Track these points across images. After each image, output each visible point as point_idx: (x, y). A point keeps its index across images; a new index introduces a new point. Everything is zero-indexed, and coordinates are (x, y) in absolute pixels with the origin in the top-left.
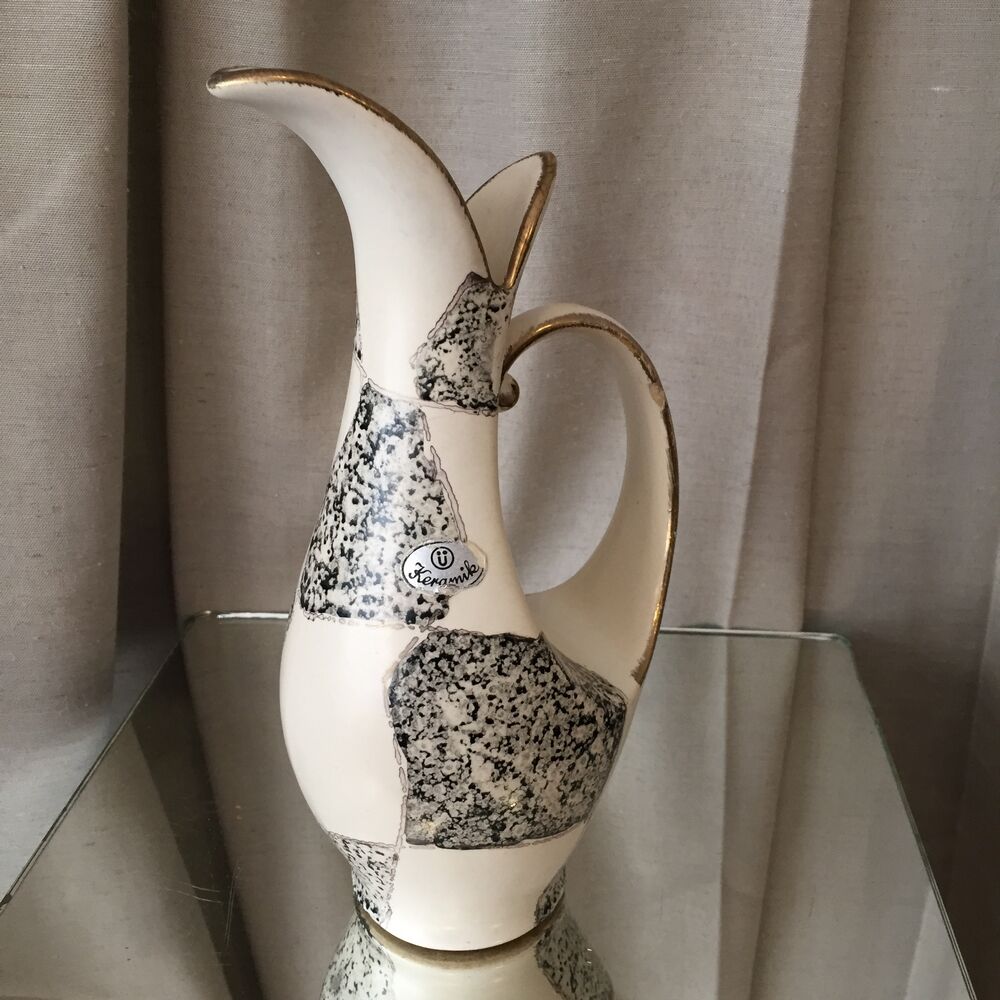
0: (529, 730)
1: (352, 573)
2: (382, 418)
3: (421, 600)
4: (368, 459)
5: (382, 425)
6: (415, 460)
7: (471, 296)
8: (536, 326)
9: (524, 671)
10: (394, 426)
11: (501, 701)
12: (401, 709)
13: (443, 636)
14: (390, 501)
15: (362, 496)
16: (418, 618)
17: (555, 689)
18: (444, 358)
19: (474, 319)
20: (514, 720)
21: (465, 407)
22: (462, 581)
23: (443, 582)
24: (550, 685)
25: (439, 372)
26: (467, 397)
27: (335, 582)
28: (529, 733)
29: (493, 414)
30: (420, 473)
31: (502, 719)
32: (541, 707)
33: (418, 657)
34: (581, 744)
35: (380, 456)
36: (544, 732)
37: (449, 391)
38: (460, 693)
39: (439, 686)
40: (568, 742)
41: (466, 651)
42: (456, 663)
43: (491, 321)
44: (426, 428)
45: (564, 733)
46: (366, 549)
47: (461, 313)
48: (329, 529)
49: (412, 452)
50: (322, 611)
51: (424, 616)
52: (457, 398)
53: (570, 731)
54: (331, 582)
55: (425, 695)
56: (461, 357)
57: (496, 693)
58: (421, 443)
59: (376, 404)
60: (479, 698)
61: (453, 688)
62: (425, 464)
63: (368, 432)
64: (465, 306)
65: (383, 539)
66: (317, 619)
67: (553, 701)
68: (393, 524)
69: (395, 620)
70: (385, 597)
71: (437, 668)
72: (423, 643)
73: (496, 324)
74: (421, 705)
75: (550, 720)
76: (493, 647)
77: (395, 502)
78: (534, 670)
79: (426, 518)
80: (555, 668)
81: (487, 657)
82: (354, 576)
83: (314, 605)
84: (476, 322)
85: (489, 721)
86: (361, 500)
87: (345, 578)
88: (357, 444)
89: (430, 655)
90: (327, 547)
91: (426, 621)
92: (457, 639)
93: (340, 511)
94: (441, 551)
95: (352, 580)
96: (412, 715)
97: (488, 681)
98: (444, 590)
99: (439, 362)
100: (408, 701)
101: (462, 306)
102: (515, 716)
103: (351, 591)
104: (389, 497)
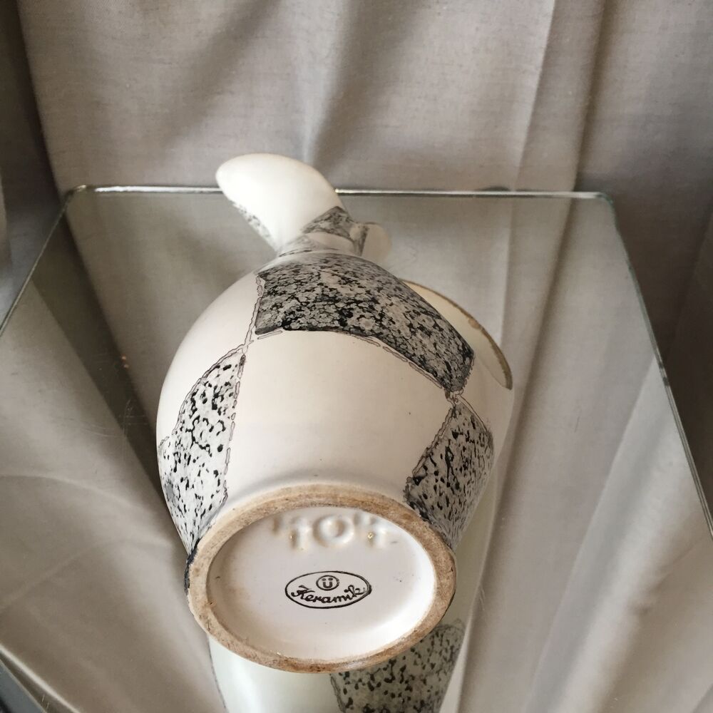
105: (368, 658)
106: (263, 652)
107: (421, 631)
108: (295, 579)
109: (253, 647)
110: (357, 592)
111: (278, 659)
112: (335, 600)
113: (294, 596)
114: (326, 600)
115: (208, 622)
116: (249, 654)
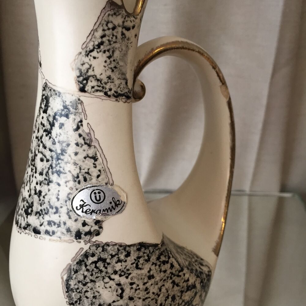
0: (157, 300)
1: (41, 206)
2: (56, 105)
3: (84, 224)
4: (48, 132)
5: (55, 110)
6: (77, 133)
7: (111, 18)
8: (155, 48)
9: (152, 265)
10: (62, 110)
11: (138, 286)
12: (74, 294)
13: (99, 246)
14: (63, 160)
15: (45, 157)
16: (83, 236)
17: (172, 273)
18: (94, 63)
19: (113, 35)
20: (147, 296)
21: (109, 96)
22: (111, 211)
23: (98, 212)
24: (168, 272)
25: (90, 73)
26: (110, 90)
27: (32, 211)
28: (156, 303)
29: (128, 101)
30: (81, 141)
31: (139, 296)
32: (164, 285)
33: (83, 261)
34: (188, 302)
35: (56, 131)
36: (166, 300)
37: (98, 86)
38: (111, 282)
39: (98, 279)
40: (180, 303)
41: (114, 256)
42: (109, 264)
43: (125, 37)
44: (84, 111)
45: (177, 298)
46: (49, 190)
47: (104, 30)
48: (29, 177)
49: (75, 127)
50: (25, 228)
51: (87, 234)
52: (104, 90)
53: (181, 296)
54: (30, 210)
55: (89, 285)
56: (106, 62)
57: (135, 280)
58: (81, 121)
59: (51, 96)
60: (124, 285)
61: (107, 280)
62: (84, 135)
63: (47, 115)
64: (107, 25)
65: (59, 185)
66: (22, 233)
67: (171, 281)
68: (65, 175)
69: (67, 237)
70: (62, 222)
71: (96, 267)
72: (86, 252)
73: (128, 39)
74: (86, 291)
75: (169, 292)
76: (132, 252)
77: (66, 160)
78: (159, 263)
79: (86, 171)
80: (172, 260)
81: (129, 259)
82: (43, 208)
83: (21, 224)
84: (114, 38)
85: (131, 299)
86: (45, 159)
87: (37, 209)
88: (41, 123)
89: (91, 259)
90: (27, 188)
91: (88, 237)
92: (109, 248)
93: (34, 166)
94: (97, 191)
95: (41, 210)
96: (81, 297)
97: (130, 274)
98: (99, 218)
99: (91, 66)
100: (78, 288)
101: (104, 25)
102: (147, 293)
103: (41, 218)
104: (62, 157)
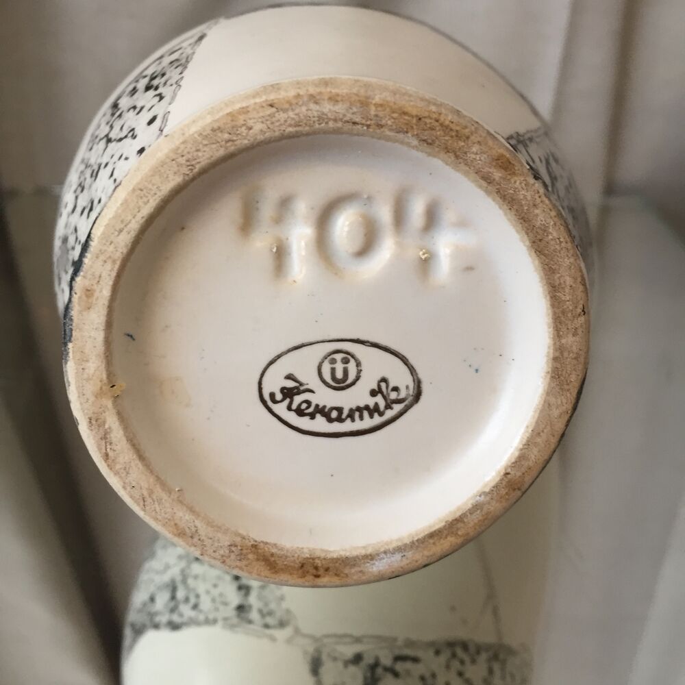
105: (413, 543)
106: (210, 523)
107: (519, 474)
108: (279, 357)
109: (191, 510)
110: (393, 395)
111: (238, 540)
112: (351, 416)
113: (275, 402)
114: (334, 414)
115: (105, 437)
116: (182, 524)
